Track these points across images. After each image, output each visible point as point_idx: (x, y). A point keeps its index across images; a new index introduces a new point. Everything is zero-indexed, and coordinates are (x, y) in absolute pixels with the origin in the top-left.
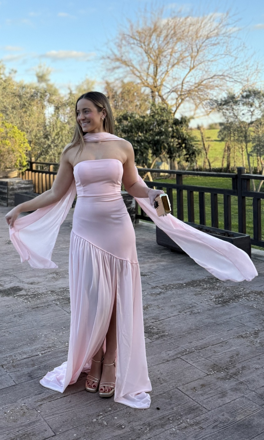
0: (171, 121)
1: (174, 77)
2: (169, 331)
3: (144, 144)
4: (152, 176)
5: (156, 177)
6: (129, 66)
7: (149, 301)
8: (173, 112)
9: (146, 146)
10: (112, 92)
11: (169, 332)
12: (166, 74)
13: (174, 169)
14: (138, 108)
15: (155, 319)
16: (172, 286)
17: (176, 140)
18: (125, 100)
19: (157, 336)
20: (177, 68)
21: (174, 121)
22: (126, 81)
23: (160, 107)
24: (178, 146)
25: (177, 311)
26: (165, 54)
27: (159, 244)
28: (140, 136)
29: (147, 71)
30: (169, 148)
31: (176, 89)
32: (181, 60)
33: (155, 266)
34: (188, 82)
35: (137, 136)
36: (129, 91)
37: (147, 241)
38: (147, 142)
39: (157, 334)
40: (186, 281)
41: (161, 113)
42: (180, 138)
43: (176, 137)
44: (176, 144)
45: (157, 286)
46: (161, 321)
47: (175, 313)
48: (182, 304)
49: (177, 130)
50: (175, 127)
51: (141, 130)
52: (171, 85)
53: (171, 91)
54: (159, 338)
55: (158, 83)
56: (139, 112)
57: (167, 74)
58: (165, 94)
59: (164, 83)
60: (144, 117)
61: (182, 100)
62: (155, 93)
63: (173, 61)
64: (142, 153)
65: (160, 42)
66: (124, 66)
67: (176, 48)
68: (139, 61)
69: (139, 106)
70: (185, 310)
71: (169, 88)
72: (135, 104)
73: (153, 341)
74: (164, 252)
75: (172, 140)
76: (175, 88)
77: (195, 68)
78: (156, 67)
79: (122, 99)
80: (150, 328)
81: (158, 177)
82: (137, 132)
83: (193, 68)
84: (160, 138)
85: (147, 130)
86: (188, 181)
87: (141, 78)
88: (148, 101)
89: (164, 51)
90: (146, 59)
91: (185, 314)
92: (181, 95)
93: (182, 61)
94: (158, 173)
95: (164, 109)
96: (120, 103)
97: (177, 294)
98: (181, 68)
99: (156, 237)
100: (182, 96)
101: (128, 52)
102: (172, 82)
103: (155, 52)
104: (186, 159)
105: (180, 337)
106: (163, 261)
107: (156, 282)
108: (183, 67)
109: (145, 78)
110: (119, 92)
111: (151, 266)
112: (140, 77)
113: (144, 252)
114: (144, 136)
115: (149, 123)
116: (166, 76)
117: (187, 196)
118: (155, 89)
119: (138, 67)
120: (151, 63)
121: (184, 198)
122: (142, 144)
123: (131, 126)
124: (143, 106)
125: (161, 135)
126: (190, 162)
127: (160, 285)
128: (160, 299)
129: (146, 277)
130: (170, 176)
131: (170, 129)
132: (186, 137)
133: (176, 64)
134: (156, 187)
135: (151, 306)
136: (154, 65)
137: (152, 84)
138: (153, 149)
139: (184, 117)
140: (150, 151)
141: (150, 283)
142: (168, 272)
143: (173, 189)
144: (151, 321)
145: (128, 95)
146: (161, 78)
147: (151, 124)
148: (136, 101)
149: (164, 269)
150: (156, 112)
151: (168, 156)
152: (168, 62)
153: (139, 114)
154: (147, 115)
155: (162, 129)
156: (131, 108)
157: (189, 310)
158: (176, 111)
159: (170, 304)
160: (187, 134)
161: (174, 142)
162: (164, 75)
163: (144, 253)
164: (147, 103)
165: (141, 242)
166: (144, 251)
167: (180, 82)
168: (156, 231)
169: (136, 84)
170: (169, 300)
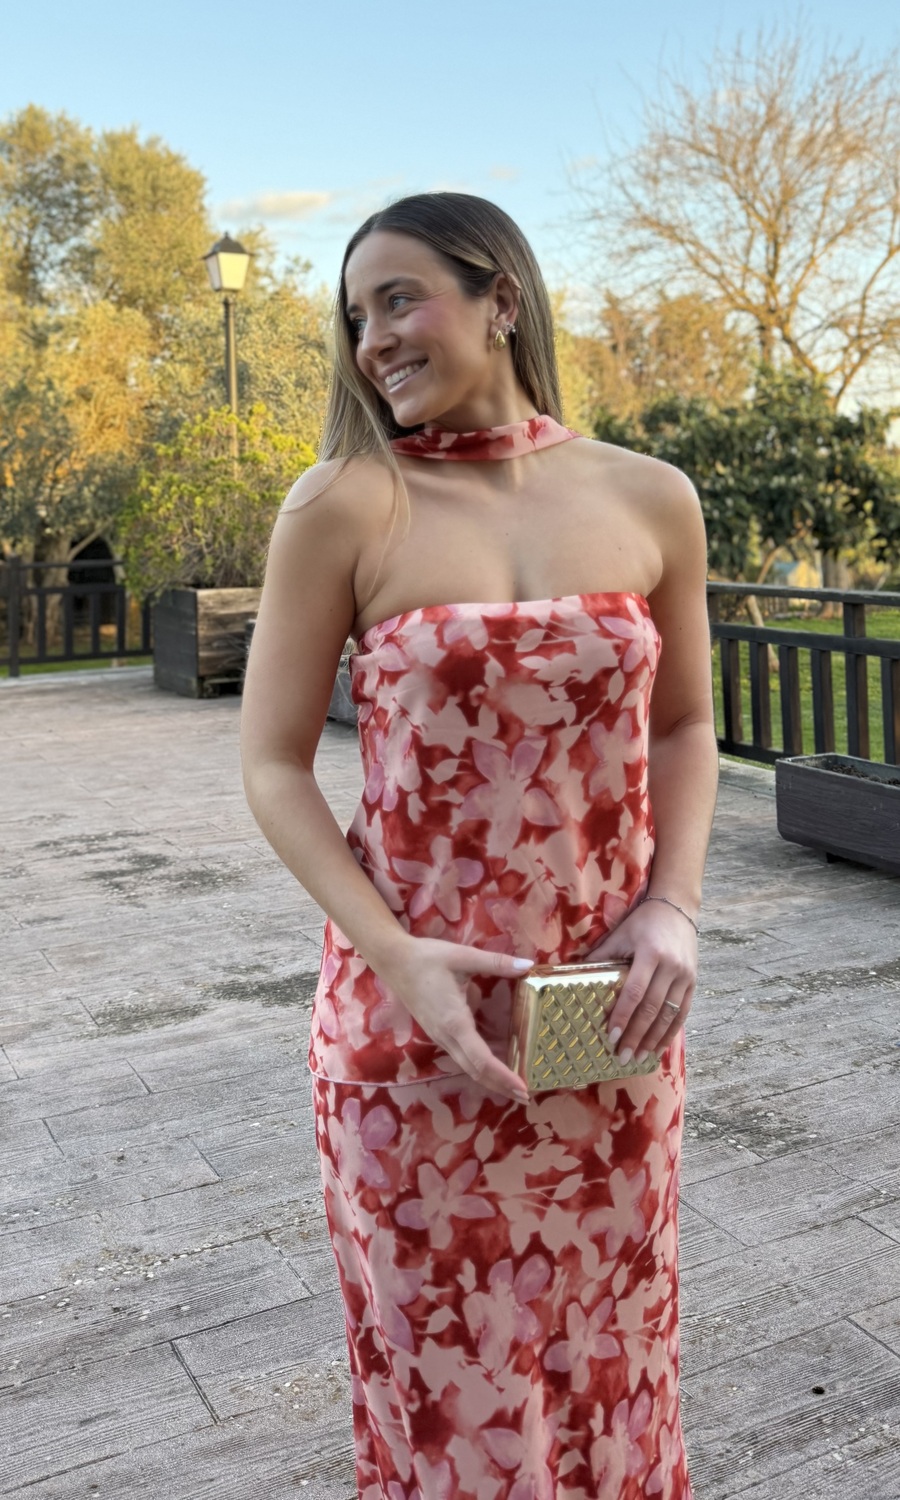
0: (827, 425)
1: (835, 277)
2: (821, 1125)
3: (735, 502)
4: (761, 609)
5: (775, 613)
6: (682, 242)
7: (752, 1026)
8: (832, 394)
9: (742, 507)
10: (627, 329)
11: (822, 1131)
12: (807, 268)
13: (837, 586)
14: (711, 380)
15: (774, 1086)
16: (831, 978)
17: (844, 488)
18: (668, 357)
19: (780, 1143)
20: (846, 245)
21: (836, 424)
22: (673, 292)
23: (788, 377)
24: (851, 508)
25: (849, 1060)
26: (802, 200)
27: (786, 836)
28: (719, 475)
29: (743, 259)
30: (817, 515)
31: (842, 317)
32: (859, 220)
33: (772, 912)
34: (881, 293)
35: (712, 474)
36: (684, 327)
37: (746, 827)
38: (743, 493)
39: (780, 1136)
40: (877, 960)
41: (788, 397)
42: (856, 482)
43: (841, 477)
44: (842, 500)
45: (781, 978)
46: (794, 1093)
47: (842, 1068)
48: (864, 1037)
49: (846, 452)
50: (840, 444)
51: (722, 455)
52: (826, 307)
53: (826, 324)
54: (786, 1150)
55: (783, 298)
56: (718, 396)
57: (813, 268)
58: (805, 334)
59: (802, 298)
60: (731, 413)
61: (864, 353)
62: (769, 330)
63: (832, 223)
64: (728, 533)
65: (788, 161)
66: (666, 242)
67: (841, 181)
68: (717, 225)
69: (717, 375)
70: (873, 1057)
71: (818, 316)
72: (704, 370)
73: (766, 1161)
74: (801, 865)
75: (831, 489)
76: (839, 314)
78: (776, 244)
79: (658, 354)
80: (757, 1118)
81: (781, 611)
82: (711, 461)
84: (788, 480)
85: (746, 456)
86: (884, 627)
87: (723, 282)
88: (747, 359)
89: (802, 191)
90: (741, 218)
91: (875, 1072)
92: (859, 337)
93: (861, 224)
94: (782, 600)
95: (801, 384)
96: (653, 367)
97: (848, 1004)
98: (859, 246)
99: (775, 812)
100: (863, 340)
101: (681, 198)
102: (828, 291)
103: (772, 196)
104: (877, 552)
105: (857, 1146)
106: (801, 894)
107: (777, 965)
108: (865, 245)
109: (738, 283)
110: (649, 329)
111: (759, 910)
112: (720, 279)
113: (735, 863)
114: (733, 475)
115: (750, 434)
116: (810, 273)
117: (879, 675)
118: (772, 319)
119: (714, 247)
120: (756, 232)
121: (870, 682)
122: (729, 502)
123: (691, 442)
124: (730, 374)
125: (790, 470)
126: (892, 563)
127: (791, 973)
128: (789, 1020)
129: (741, 945)
130: (820, 611)
131: (823, 452)
132: (876, 477)
133: (841, 233)
134: (776, 646)
135: (759, 1043)
136: (767, 239)
137: (762, 300)
138: (765, 517)
139: (869, 410)
140: (755, 526)
141: (756, 968)
142: (816, 930)
143: (833, 653)
144: (758, 1094)
145: (681, 337)
146: (792, 280)
147: (757, 437)
148: (707, 358)
149: (804, 921)
150: (775, 394)
151: (816, 542)
152: (815, 228)
153: (716, 404)
154: (744, 407)
155: (794, 450)
156: (690, 381)
157: (887, 1058)
158: (841, 391)
159: (825, 1037)
160: (881, 469)
161: (837, 496)
162: (800, 271)
163: (736, 867)
164: (744, 364)
165: (725, 829)
166: (737, 859)
167: (855, 294)
168: (774, 793)
169: (709, 303)
170: (821, 1025)
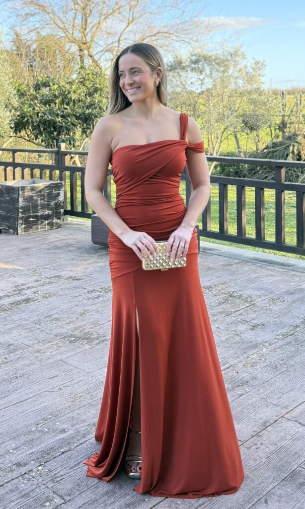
1: (108, 31)
6: (48, 13)
7: (86, 306)
9: (74, 121)
20: (112, 19)
23: (91, 71)
27: (95, 243)
32: (117, 10)
33: (91, 269)
34: (126, 38)
37: (79, 241)
45: (95, 290)
53: (105, 50)
54: (99, 343)
55: (88, 39)
57: (100, 27)
58: (97, 53)
59: (95, 39)
62: (83, 51)
63: (107, 10)
64: (69, 132)
66: (42, 12)
68: (63, 7)
71: (102, 47)
74: (100, 252)
76: (110, 47)
77: (134, 22)
78: (86, 17)
83: (132, 22)
85: (76, 101)
90: (72, 5)
95: (97, 73)
102: (105, 37)
107: (93, 286)
112: (64, 29)
114: (71, 109)
115: (78, 92)
118: (84, 46)
119: (61, 16)
120: (78, 12)
123: (54, 95)
125: (93, 107)
127: (98, 288)
133: (110, 14)
136: (82, 15)
137: (81, 39)
138: (83, 126)
140: (79, 129)
146: (92, 32)
148: (58, 61)
149: (102, 271)
150: (87, 77)
152: (101, 12)
154: (75, 81)
155: (94, 99)
156: (52, 70)
162: (95, 28)
165: (72, 242)
166: (76, 253)
167: (116, 39)
169: (59, 39)
